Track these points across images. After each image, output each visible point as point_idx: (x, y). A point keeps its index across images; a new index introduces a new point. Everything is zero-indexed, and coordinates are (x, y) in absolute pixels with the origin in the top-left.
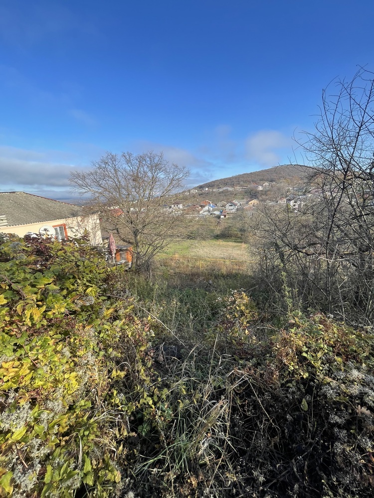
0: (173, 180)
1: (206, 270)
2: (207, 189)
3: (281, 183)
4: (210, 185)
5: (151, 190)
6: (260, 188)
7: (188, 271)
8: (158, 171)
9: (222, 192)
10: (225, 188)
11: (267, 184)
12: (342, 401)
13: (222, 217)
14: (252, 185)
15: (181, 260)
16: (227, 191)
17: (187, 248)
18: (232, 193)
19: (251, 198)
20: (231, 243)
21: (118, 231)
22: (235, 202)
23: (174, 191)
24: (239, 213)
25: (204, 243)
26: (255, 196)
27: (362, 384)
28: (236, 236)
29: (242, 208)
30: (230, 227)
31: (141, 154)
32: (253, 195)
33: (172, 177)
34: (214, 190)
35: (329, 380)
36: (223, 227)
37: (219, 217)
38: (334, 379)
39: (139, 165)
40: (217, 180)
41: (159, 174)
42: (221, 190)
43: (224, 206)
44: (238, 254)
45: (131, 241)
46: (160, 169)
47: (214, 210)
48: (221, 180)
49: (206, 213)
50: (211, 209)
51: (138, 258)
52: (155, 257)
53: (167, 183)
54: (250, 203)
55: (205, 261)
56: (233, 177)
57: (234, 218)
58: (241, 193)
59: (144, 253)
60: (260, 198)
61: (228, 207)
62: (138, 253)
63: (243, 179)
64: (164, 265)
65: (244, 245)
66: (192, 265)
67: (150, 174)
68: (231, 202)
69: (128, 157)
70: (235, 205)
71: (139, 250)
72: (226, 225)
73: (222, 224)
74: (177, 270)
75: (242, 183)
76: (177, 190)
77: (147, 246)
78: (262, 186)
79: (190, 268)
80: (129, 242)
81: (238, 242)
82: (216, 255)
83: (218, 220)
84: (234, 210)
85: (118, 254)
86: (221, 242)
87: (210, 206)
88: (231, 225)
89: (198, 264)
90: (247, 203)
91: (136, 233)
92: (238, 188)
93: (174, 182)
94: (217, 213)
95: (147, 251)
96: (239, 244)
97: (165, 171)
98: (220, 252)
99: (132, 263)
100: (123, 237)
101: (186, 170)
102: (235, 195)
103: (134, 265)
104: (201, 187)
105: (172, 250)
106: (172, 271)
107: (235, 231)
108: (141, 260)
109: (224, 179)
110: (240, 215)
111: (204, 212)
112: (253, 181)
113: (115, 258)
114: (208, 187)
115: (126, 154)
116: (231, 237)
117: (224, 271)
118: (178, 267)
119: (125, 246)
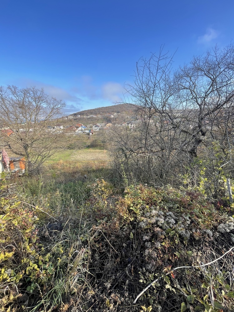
0: (53, 108)
1: (83, 168)
2: (79, 116)
3: (123, 113)
4: (82, 113)
5: (36, 115)
6: (112, 116)
7: (71, 170)
8: (41, 102)
9: (90, 118)
10: (91, 116)
11: (115, 114)
12: (148, 228)
13: (91, 134)
14: (107, 115)
15: (65, 164)
16: (92, 118)
17: (69, 155)
18: (95, 119)
19: (107, 122)
20: (97, 150)
21: (10, 147)
22: (98, 124)
23: (55, 117)
24: (101, 131)
25: (80, 151)
26: (110, 121)
27: (157, 217)
28: (100, 146)
29: (103, 128)
30: (96, 140)
31: (25, 88)
32: (108, 120)
33: (52, 106)
34: (84, 117)
35: (143, 218)
36: (92, 140)
37: (89, 134)
38: (145, 217)
39: (24, 96)
40: (86, 111)
41: (42, 104)
42: (88, 117)
43: (91, 127)
44: (102, 156)
45: (23, 153)
46: (42, 101)
47: (85, 130)
48: (88, 110)
49: (80, 132)
50: (83, 129)
51: (29, 166)
52: (44, 163)
53: (49, 111)
54: (107, 125)
55: (82, 162)
56: (95, 109)
57: (98, 135)
58: (101, 119)
59: (35, 161)
60: (113, 122)
61: (94, 128)
62: (29, 162)
63: (102, 110)
64: (52, 169)
65: (105, 151)
66: (73, 167)
67: (34, 103)
68: (96, 125)
69: (13, 89)
70: (98, 126)
71: (30, 160)
72: (94, 139)
73: (91, 138)
74: (62, 171)
75: (101, 113)
76: (57, 116)
77: (37, 156)
78: (113, 115)
79: (72, 169)
80: (21, 155)
81: (101, 149)
82: (89, 158)
83: (88, 136)
84: (98, 130)
85: (12, 164)
86: (91, 150)
87: (82, 127)
88: (97, 139)
89: (77, 165)
90: (105, 125)
91: (26, 147)
92: (99, 116)
93: (55, 110)
94: (87, 131)
95: (37, 160)
96: (103, 150)
97: (47, 102)
98: (91, 156)
99: (25, 170)
100: (15, 150)
101: (62, 102)
102: (98, 120)
103: (27, 171)
104: (75, 115)
105: (57, 158)
106: (58, 172)
107: (99, 142)
108: (32, 167)
109: (90, 110)
110: (101, 132)
111: (79, 131)
112: (108, 112)
113: (9, 168)
114: (80, 115)
115: (12, 87)
116: (97, 146)
117: (94, 168)
118: (63, 169)
119: (18, 158)
